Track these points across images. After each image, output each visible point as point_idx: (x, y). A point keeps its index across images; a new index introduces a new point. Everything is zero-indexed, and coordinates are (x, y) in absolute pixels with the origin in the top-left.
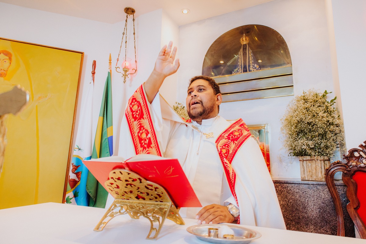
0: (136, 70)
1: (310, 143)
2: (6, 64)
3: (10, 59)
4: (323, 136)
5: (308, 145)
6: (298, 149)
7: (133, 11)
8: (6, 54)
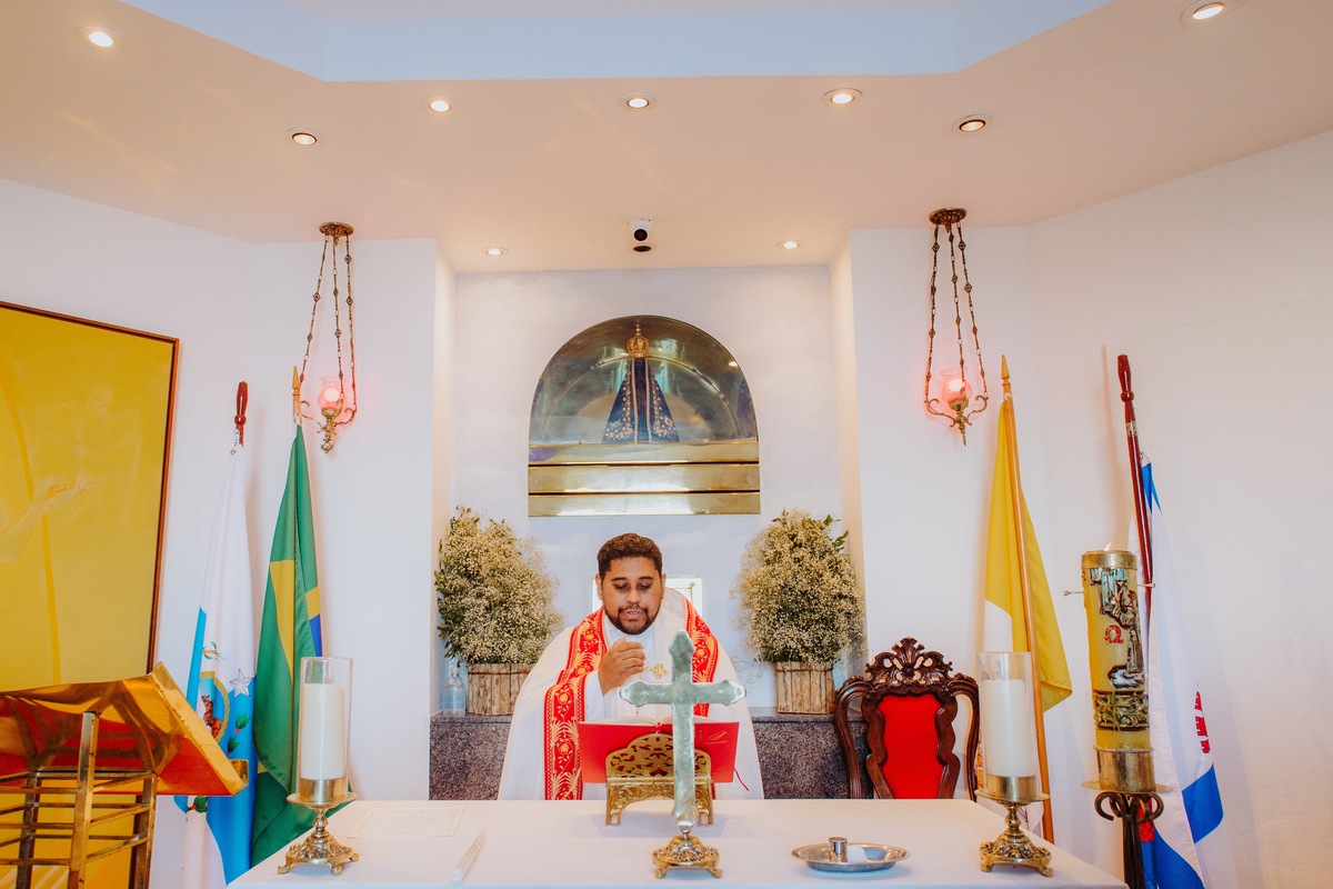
0: (354, 413)
1: (805, 636)
4: (828, 622)
5: (800, 641)
6: (779, 646)
7: (347, 231)
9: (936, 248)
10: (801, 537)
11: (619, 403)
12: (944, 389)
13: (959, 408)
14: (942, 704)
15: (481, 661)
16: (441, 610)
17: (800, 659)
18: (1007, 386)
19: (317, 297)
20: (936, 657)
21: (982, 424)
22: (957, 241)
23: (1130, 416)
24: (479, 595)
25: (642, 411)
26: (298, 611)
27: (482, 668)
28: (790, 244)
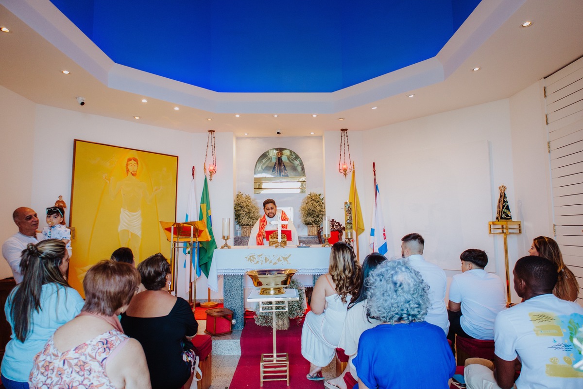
0: (216, 172)
1: (313, 219)
2: (136, 167)
3: (137, 163)
4: (318, 216)
6: (308, 222)
7: (214, 131)
8: (135, 160)
9: (342, 136)
10: (313, 198)
11: (274, 168)
12: (342, 167)
13: (345, 172)
14: (340, 233)
15: (244, 225)
16: (235, 214)
17: (312, 225)
18: (354, 167)
19: (207, 146)
20: (339, 223)
21: (350, 175)
22: (346, 135)
23: (375, 174)
24: (244, 211)
25: (280, 170)
26: (207, 214)
27: (244, 227)
28: (312, 133)
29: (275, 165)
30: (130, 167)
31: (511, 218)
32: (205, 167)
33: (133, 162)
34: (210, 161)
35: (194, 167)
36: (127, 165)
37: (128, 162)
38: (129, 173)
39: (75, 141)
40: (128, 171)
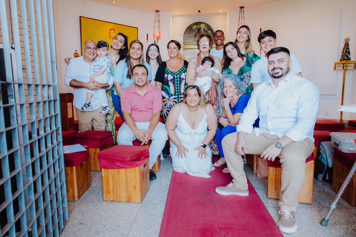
0: (160, 38)
7: (159, 11)
8: (114, 30)
9: (240, 12)
11: (195, 35)
19: (155, 21)
22: (243, 11)
28: (221, 11)
29: (196, 34)
30: (111, 34)
31: (350, 59)
32: (154, 34)
33: (112, 31)
34: (157, 31)
35: (147, 35)
36: (110, 33)
37: (110, 31)
38: (111, 38)
39: (80, 17)
40: (110, 36)
